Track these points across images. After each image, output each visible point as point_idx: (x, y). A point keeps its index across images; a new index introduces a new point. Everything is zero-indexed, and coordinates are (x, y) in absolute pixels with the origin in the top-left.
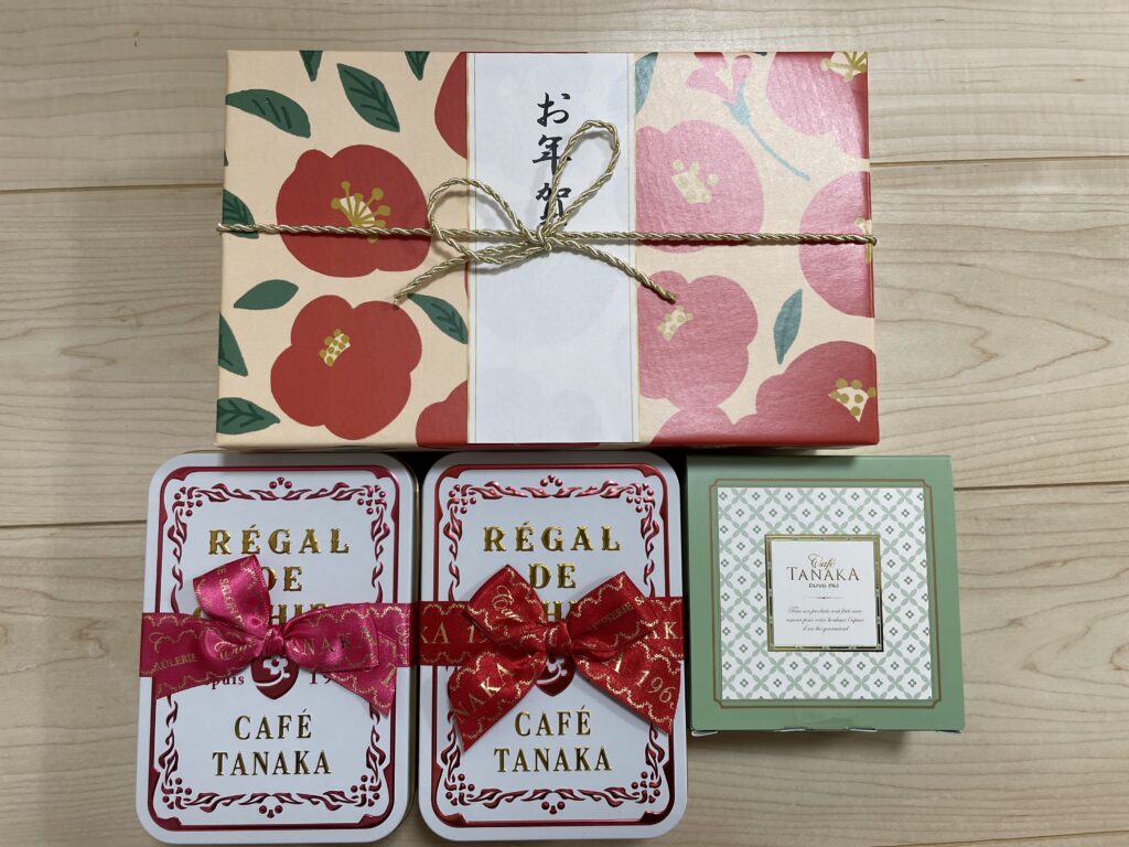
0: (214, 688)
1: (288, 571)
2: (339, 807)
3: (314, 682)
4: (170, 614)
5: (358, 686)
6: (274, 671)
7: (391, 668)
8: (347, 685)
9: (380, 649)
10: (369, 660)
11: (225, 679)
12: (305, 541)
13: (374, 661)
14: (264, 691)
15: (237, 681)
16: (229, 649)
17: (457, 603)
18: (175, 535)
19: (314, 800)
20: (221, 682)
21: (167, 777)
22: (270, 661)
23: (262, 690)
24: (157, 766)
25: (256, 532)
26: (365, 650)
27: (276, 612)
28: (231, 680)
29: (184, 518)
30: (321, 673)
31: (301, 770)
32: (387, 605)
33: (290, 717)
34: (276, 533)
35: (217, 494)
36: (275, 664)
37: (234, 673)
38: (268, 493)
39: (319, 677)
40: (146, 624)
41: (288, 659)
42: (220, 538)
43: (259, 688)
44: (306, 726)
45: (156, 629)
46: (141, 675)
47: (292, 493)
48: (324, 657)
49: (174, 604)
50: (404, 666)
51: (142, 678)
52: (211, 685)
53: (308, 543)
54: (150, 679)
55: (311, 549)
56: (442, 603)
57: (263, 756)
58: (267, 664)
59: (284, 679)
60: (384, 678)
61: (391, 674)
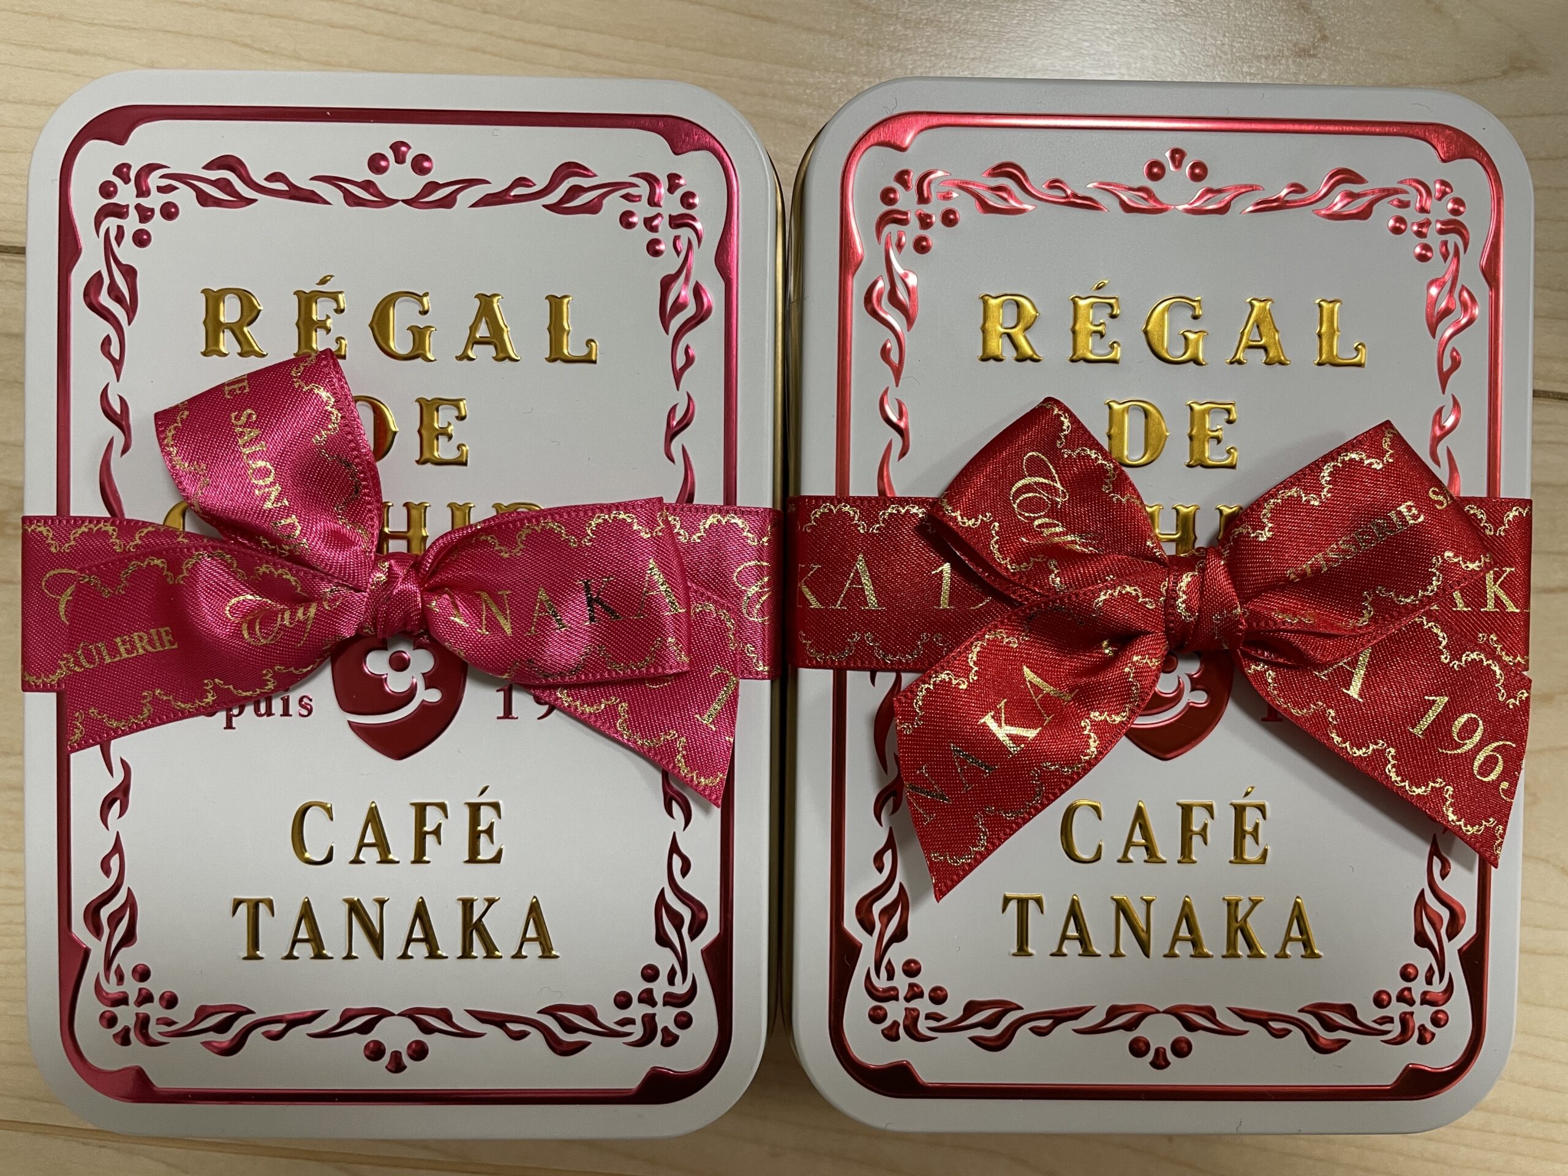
0: (229, 726)
1: (428, 407)
2: (582, 1046)
3: (508, 713)
4: (99, 520)
5: (634, 724)
6: (396, 683)
7: (723, 679)
8: (602, 725)
9: (691, 626)
10: (661, 656)
11: (261, 702)
12: (473, 328)
13: (679, 658)
14: (371, 736)
15: (294, 707)
16: (267, 617)
17: (903, 501)
18: (105, 299)
19: (513, 1027)
20: (249, 709)
21: (108, 962)
22: (384, 656)
23: (366, 733)
24: (80, 930)
25: (334, 296)
26: (653, 627)
27: (397, 522)
28: (277, 705)
29: (126, 252)
30: (526, 688)
31: (478, 949)
32: (707, 510)
33: (442, 807)
34: (389, 302)
35: (218, 184)
36: (400, 664)
37: (287, 683)
38: (367, 185)
39: (522, 701)
40: (32, 548)
41: (436, 647)
42: (229, 311)
43: (356, 728)
44: (489, 832)
45: (60, 560)
46: (27, 687)
47: (433, 187)
48: (539, 641)
49: (108, 493)
50: (757, 676)
51: (29, 695)
52: (221, 716)
53: (483, 331)
54: (53, 696)
55: (490, 350)
56: (859, 502)
57: (373, 912)
58: (376, 663)
59: (424, 706)
60: (702, 710)
61: (722, 695)
